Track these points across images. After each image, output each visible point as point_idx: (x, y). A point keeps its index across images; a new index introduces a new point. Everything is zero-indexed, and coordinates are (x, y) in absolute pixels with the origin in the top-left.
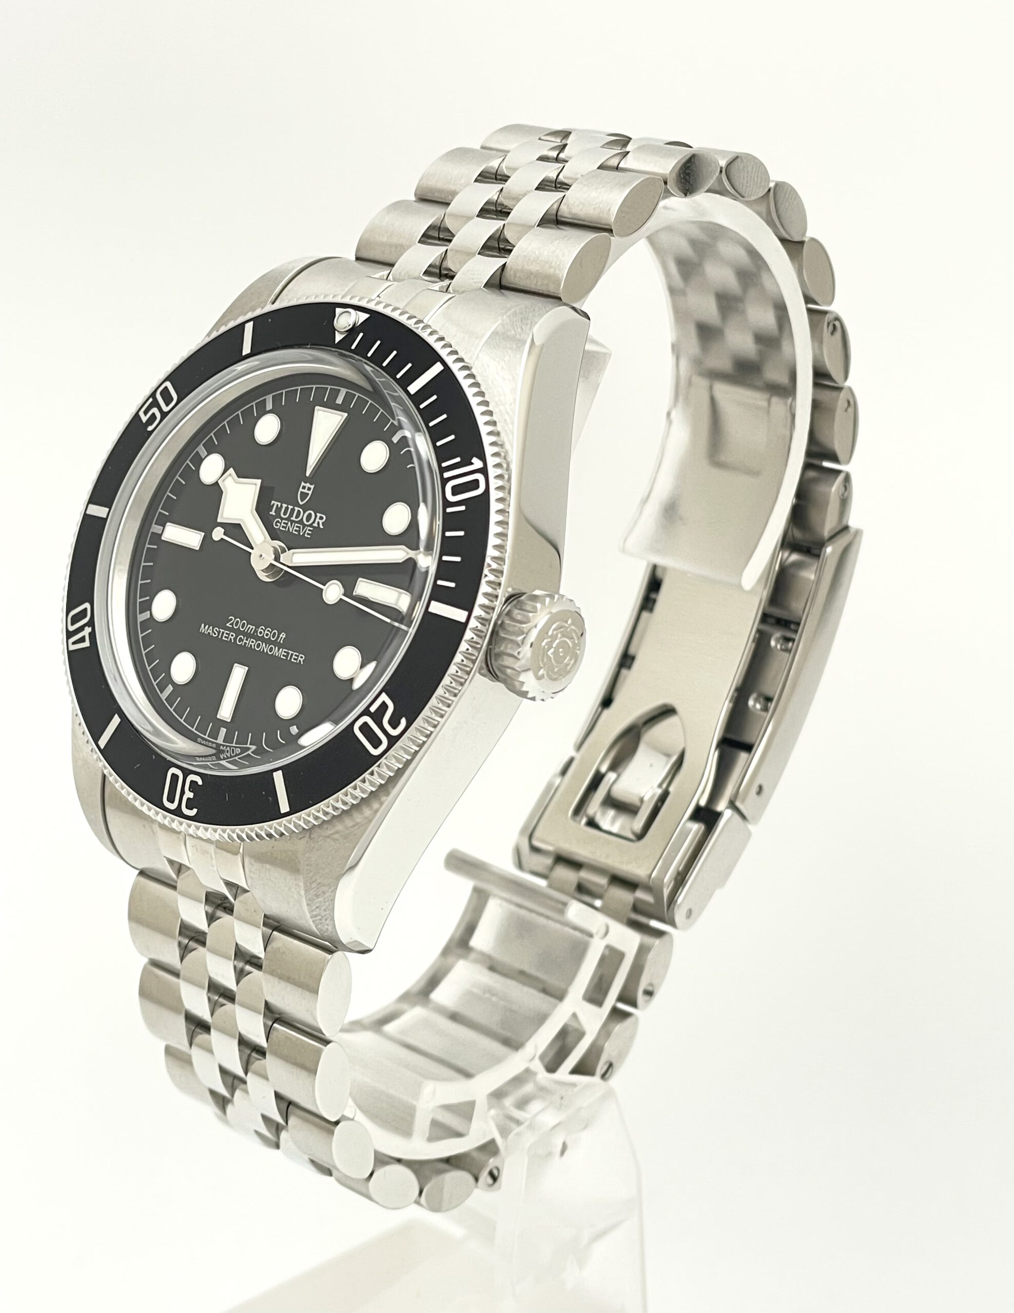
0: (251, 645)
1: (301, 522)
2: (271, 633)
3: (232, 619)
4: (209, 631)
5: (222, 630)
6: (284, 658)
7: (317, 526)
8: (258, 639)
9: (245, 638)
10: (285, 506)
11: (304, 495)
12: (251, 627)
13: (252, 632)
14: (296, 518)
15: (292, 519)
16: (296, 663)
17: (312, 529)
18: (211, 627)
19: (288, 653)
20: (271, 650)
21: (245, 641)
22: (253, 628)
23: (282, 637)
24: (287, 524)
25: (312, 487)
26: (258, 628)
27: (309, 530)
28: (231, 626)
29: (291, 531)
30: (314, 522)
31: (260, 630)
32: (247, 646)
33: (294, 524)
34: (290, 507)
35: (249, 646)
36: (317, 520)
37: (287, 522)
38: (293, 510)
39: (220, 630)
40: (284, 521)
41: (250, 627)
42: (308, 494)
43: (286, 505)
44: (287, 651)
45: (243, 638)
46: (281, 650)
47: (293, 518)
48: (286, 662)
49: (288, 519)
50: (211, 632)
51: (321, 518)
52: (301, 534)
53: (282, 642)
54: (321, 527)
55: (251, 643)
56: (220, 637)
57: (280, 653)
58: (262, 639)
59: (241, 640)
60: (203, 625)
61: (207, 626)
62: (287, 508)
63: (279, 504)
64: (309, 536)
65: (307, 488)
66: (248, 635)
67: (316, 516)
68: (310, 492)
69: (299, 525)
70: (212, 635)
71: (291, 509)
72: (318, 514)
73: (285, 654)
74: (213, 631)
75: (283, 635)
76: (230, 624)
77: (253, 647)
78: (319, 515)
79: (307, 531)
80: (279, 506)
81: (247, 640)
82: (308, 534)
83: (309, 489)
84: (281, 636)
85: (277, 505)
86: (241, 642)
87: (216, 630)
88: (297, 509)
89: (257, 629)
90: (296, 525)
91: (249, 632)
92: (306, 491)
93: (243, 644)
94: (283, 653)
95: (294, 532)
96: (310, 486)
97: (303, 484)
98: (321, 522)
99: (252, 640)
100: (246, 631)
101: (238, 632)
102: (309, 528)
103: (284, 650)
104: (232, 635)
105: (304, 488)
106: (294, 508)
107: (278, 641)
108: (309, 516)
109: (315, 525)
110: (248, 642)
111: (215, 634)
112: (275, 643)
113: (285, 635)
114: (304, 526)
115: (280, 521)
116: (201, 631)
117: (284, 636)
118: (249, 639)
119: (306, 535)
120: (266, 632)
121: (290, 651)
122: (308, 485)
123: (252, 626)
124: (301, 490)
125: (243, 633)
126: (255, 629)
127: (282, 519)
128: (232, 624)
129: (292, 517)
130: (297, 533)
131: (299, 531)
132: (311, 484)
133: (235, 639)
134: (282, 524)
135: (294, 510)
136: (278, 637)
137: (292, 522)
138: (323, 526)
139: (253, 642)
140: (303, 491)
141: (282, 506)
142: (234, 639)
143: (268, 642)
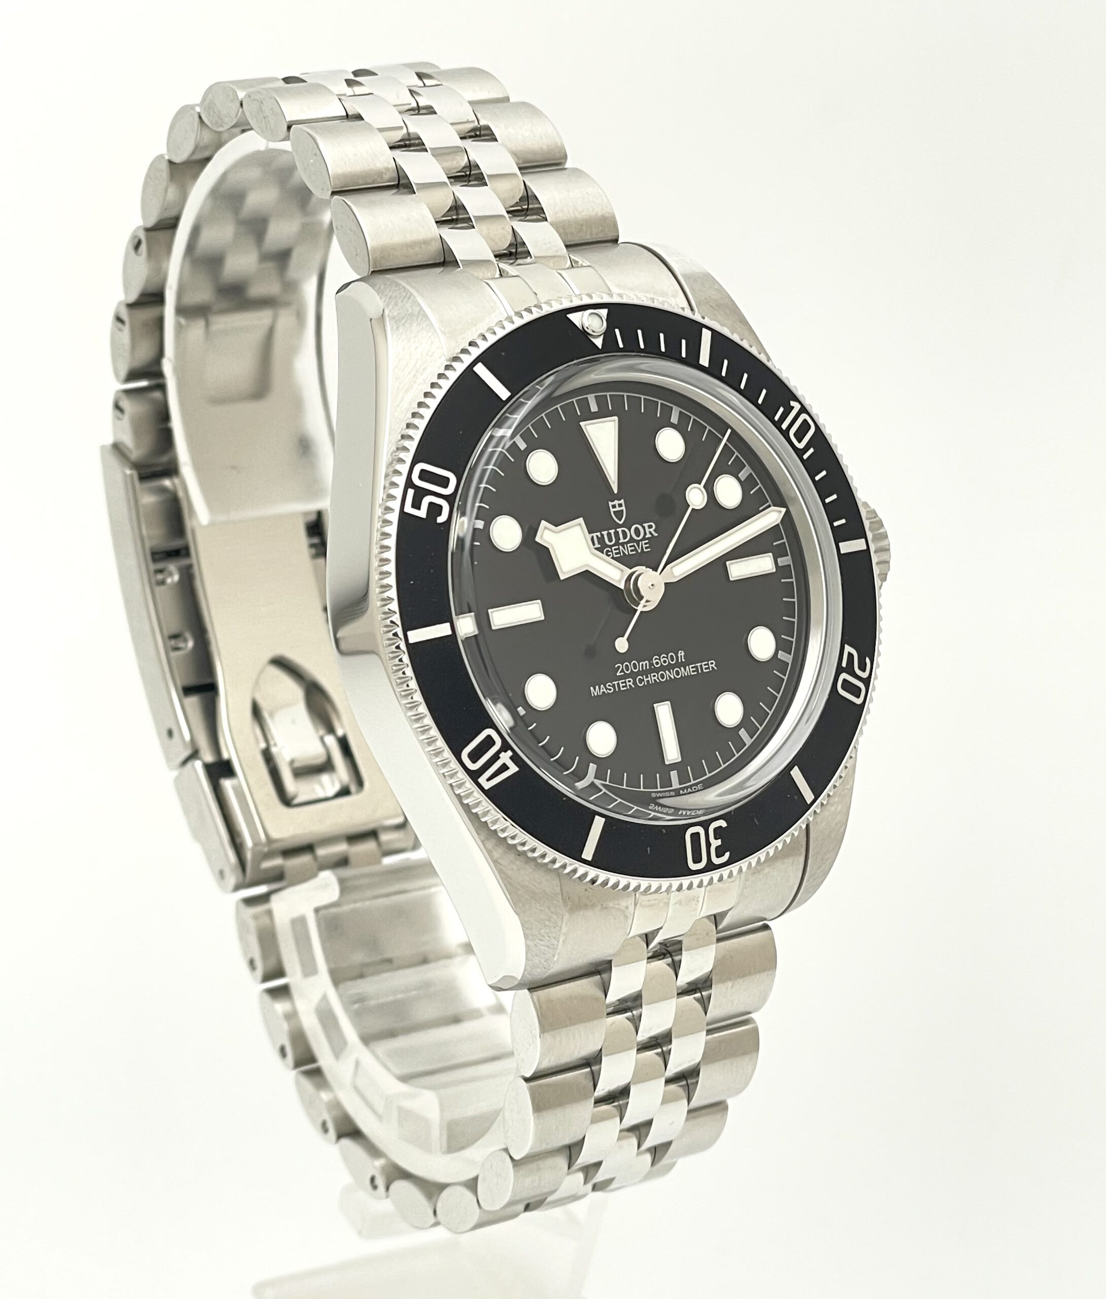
0: (655, 680)
1: (632, 539)
2: (667, 658)
3: (619, 667)
4: (602, 691)
5: (616, 683)
6: (696, 673)
7: (650, 536)
8: (657, 670)
9: (644, 676)
10: (605, 533)
11: (619, 514)
12: (644, 663)
13: (648, 668)
14: (624, 539)
15: (620, 541)
16: (710, 671)
17: (647, 541)
18: (602, 686)
19: (697, 667)
20: (678, 673)
21: (645, 680)
22: (646, 664)
23: (681, 656)
24: (619, 549)
25: (622, 501)
26: (652, 660)
27: (645, 544)
28: (622, 674)
29: (627, 554)
30: (645, 534)
31: (654, 662)
32: (650, 682)
33: (625, 546)
34: (612, 531)
35: (653, 682)
36: (647, 530)
37: (617, 547)
38: (616, 533)
39: (613, 683)
40: (613, 548)
41: (642, 665)
42: (622, 511)
43: (607, 532)
44: (693, 665)
45: (642, 678)
46: (687, 667)
47: (622, 540)
48: (701, 675)
49: (617, 543)
50: (605, 690)
51: (650, 527)
52: (639, 551)
53: (683, 660)
54: (656, 535)
55: (653, 678)
56: (617, 690)
57: (689, 670)
58: (663, 668)
59: (641, 681)
60: (592, 688)
61: (597, 687)
62: (609, 535)
63: (598, 534)
64: (649, 550)
65: (617, 506)
66: (646, 673)
67: (644, 528)
68: (623, 508)
69: (632, 544)
70: (608, 693)
71: (614, 533)
72: (644, 525)
73: (694, 669)
74: (606, 689)
75: (681, 654)
76: (620, 672)
77: (658, 681)
78: (646, 525)
79: (644, 546)
80: (600, 536)
81: (647, 677)
82: (646, 548)
83: (620, 505)
84: (679, 655)
85: (597, 536)
86: (643, 683)
87: (609, 686)
88: (620, 530)
89: (651, 662)
90: (629, 545)
91: (644, 669)
92: (618, 509)
93: (646, 684)
94: (691, 670)
95: (631, 553)
96: (620, 502)
97: (610, 504)
98: (652, 530)
99: (652, 675)
100: (641, 669)
101: (633, 675)
102: (644, 542)
103: (690, 666)
104: (630, 682)
105: (614, 506)
106: (616, 530)
107: (680, 661)
108: (637, 532)
109: (648, 536)
110: (649, 679)
111: (610, 690)
112: (679, 665)
113: (683, 652)
114: (638, 542)
115: (610, 550)
116: (593, 695)
117: (683, 654)
118: (649, 675)
119: (645, 550)
120: (662, 660)
121: (697, 665)
122: (616, 502)
123: (644, 661)
124: (612, 510)
125: (639, 673)
126: (650, 663)
127: (611, 547)
128: (622, 671)
129: (619, 539)
130: (634, 552)
131: (635, 550)
132: (619, 500)
133: (635, 683)
134: (614, 552)
135: (618, 532)
136: (677, 658)
137: (623, 544)
138: (656, 533)
139: (654, 676)
140: (615, 510)
141: (602, 535)
142: (633, 684)
143: (670, 667)
